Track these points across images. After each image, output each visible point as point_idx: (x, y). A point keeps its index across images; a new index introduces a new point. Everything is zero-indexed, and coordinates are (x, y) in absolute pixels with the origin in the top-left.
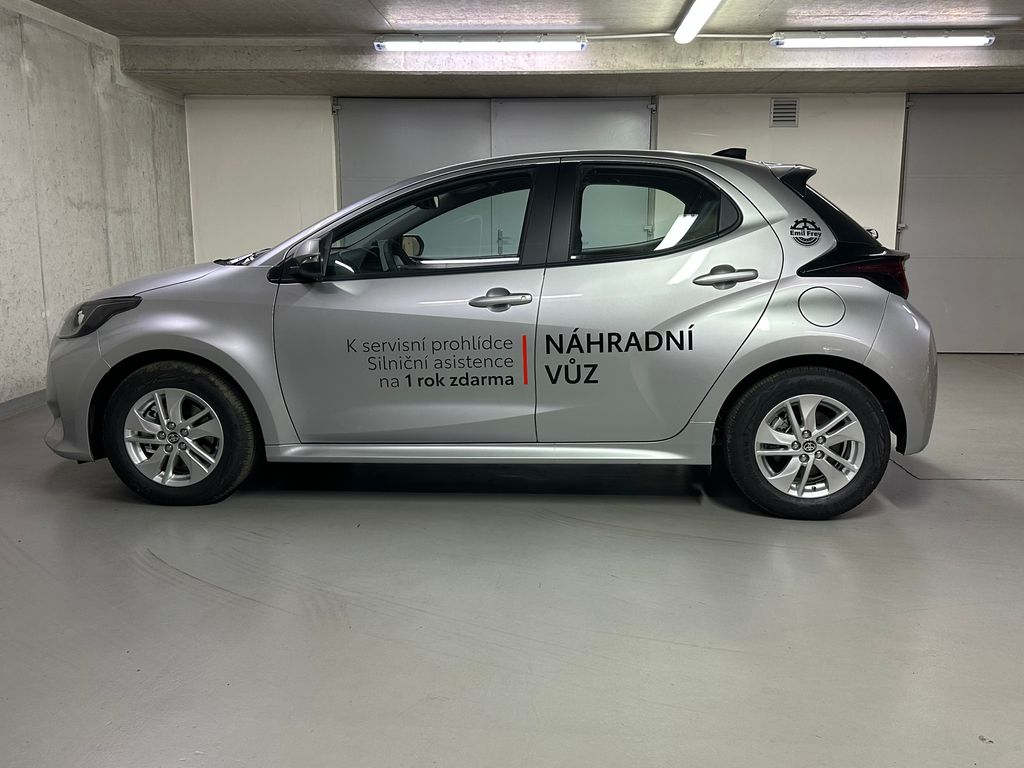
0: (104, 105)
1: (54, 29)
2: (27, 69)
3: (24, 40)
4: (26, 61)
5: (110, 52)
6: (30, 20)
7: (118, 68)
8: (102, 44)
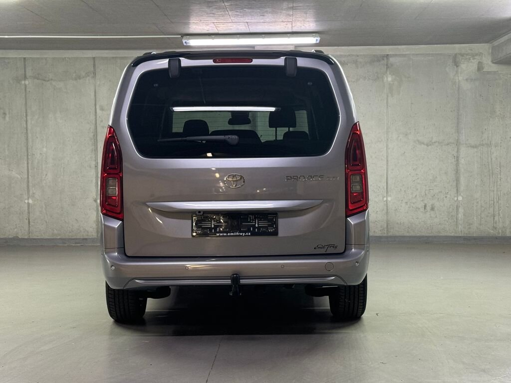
0: (466, 86)
1: (417, 54)
2: (390, 79)
3: (388, 66)
4: (390, 76)
5: (480, 54)
6: (395, 55)
7: (487, 61)
8: (470, 51)
